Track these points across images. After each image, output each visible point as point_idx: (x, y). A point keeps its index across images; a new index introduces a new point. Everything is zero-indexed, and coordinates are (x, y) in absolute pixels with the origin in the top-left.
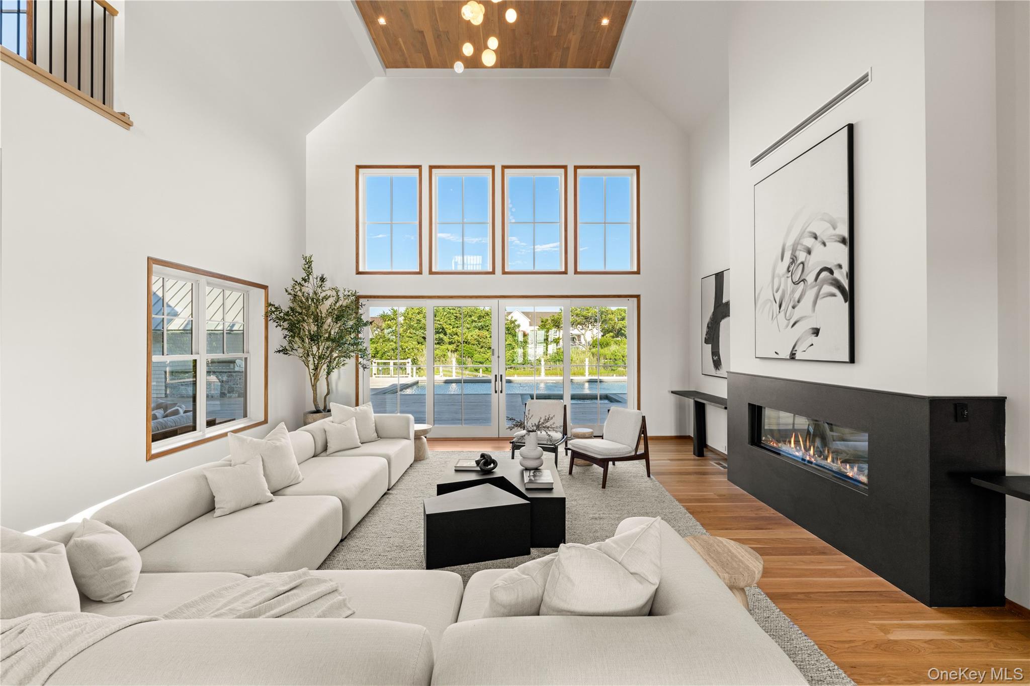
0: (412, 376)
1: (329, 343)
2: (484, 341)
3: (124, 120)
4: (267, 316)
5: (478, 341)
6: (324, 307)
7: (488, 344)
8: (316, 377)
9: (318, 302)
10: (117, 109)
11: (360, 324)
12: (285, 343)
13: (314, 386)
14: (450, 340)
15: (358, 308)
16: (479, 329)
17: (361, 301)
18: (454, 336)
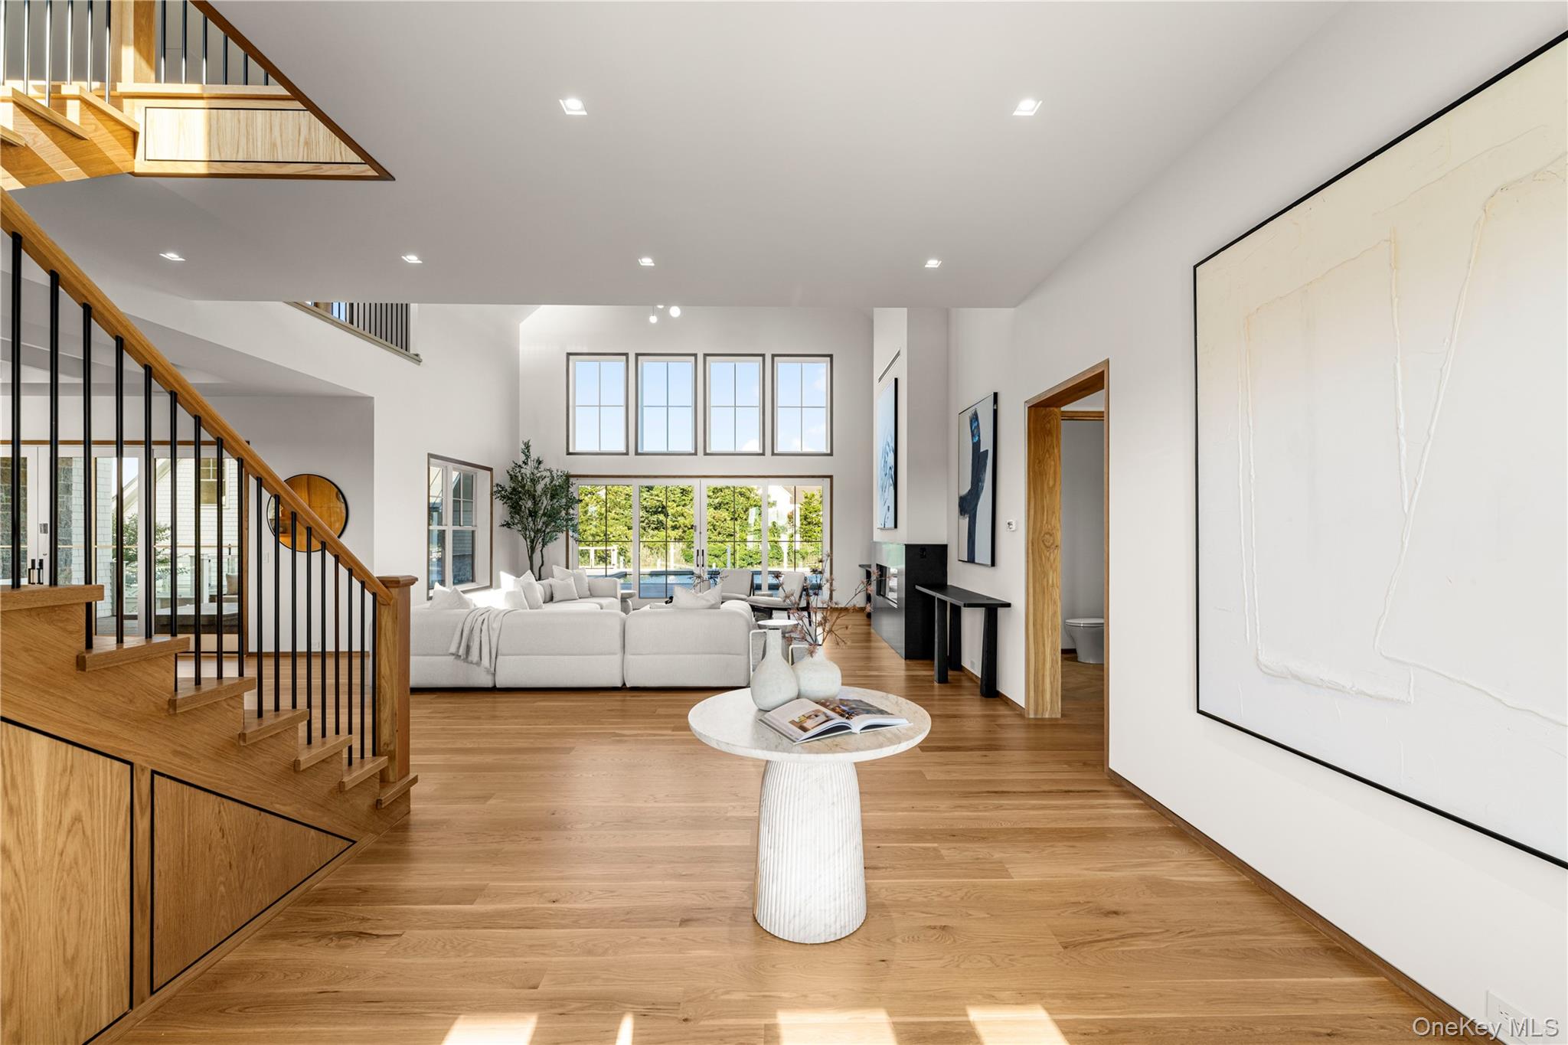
0: (619, 567)
1: (545, 519)
2: (722, 525)
3: (416, 359)
4: (492, 495)
5: (714, 526)
6: (540, 487)
7: (728, 530)
8: (533, 549)
9: (534, 481)
10: (412, 351)
11: (573, 502)
12: (508, 519)
13: (531, 558)
14: (673, 524)
15: (569, 487)
16: (715, 509)
17: (572, 480)
18: (679, 518)
